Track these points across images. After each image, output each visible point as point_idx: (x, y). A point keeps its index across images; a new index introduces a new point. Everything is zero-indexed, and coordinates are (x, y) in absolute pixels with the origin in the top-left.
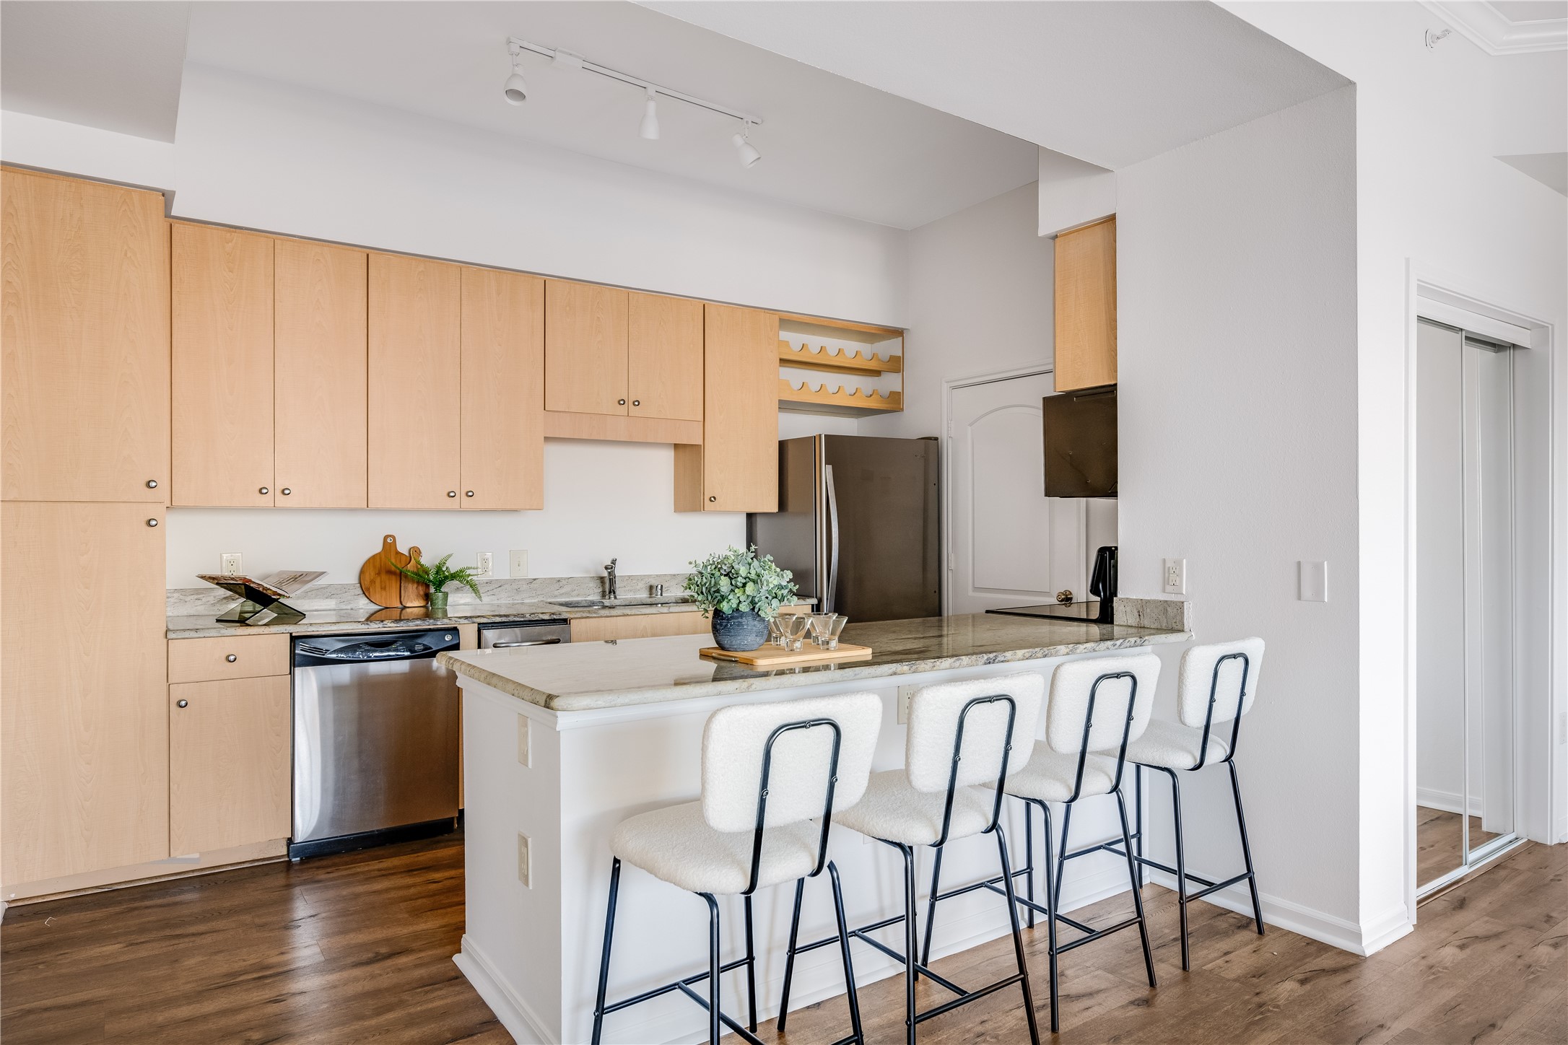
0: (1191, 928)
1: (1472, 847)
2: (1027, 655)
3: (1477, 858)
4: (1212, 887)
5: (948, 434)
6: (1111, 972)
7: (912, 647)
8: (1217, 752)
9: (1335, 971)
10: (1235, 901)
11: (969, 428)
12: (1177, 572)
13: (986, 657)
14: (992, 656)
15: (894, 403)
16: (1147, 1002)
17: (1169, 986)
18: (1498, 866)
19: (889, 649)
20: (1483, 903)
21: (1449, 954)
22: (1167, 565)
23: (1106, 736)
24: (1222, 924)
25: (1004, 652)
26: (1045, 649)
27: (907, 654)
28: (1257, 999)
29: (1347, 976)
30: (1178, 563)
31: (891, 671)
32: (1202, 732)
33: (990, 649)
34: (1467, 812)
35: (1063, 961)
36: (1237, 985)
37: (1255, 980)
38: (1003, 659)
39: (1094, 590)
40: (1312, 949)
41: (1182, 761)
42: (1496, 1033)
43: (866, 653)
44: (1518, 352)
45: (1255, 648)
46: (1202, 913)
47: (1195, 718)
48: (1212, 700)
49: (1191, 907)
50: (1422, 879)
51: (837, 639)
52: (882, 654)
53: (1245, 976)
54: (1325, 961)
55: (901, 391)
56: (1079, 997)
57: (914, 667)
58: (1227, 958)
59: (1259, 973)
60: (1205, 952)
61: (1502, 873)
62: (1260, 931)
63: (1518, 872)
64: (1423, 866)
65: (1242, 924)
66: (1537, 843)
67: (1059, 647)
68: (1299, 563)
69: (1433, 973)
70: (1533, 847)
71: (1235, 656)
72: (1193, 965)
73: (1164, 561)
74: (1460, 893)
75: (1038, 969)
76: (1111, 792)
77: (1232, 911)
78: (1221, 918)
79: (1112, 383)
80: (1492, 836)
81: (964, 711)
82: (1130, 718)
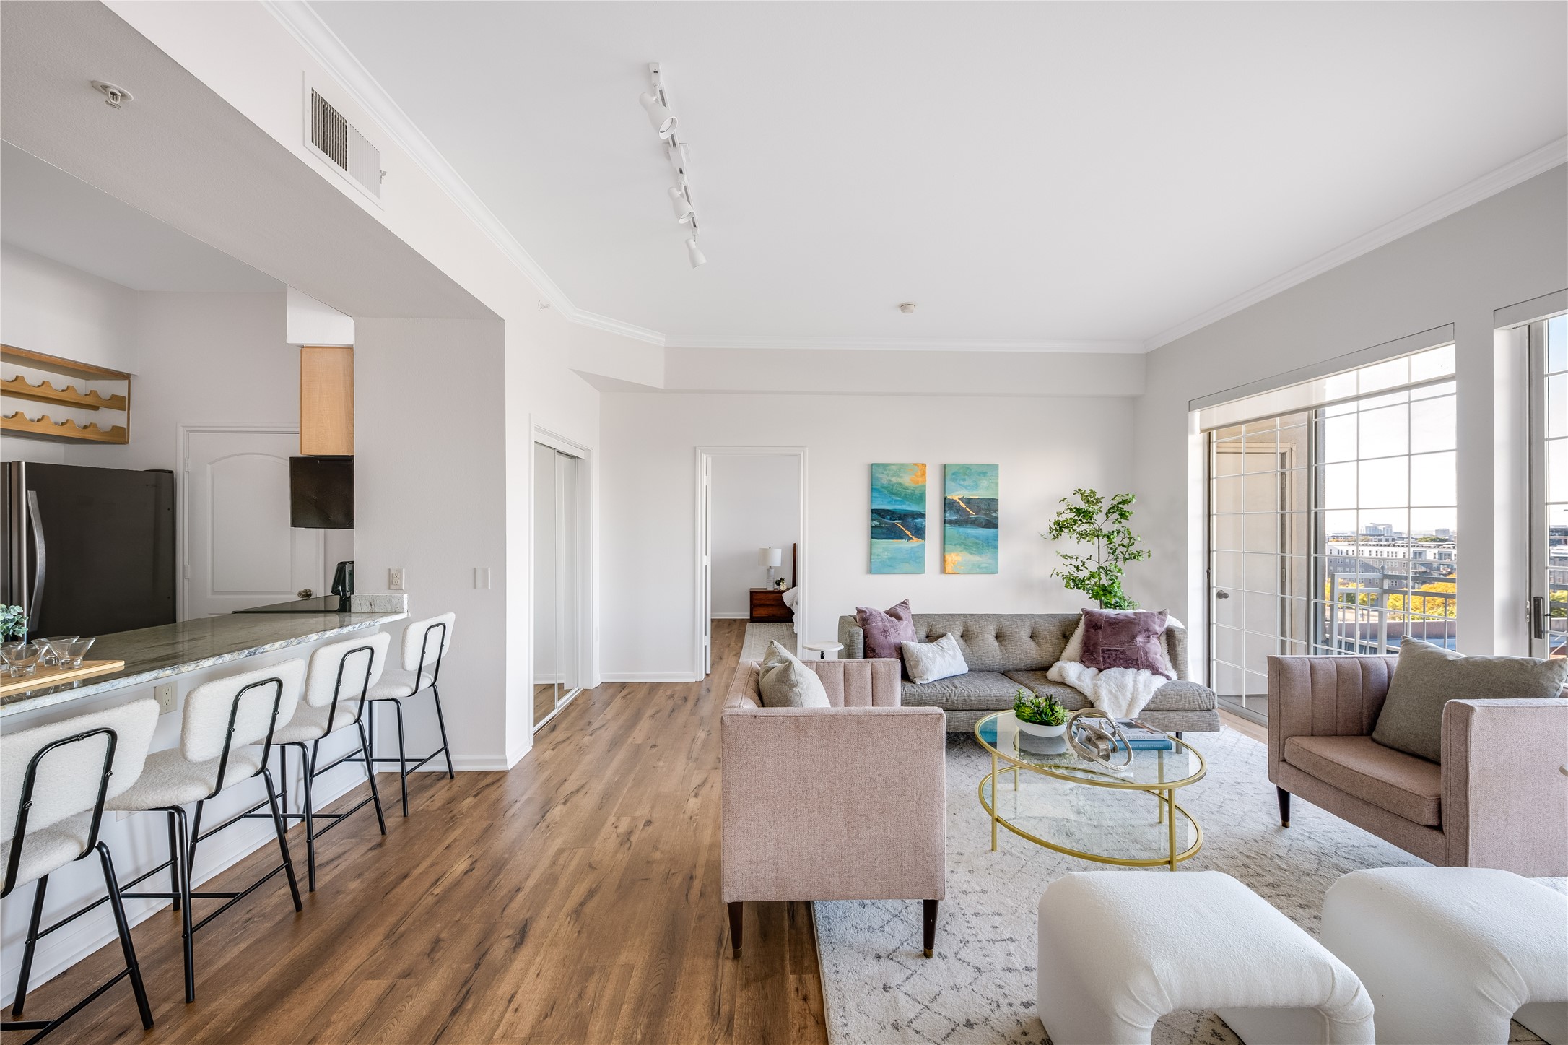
0: (408, 790)
1: (559, 699)
2: (284, 645)
3: (561, 704)
4: (422, 761)
5: (184, 469)
6: (354, 837)
7: (168, 653)
8: (426, 682)
9: (493, 783)
10: (438, 765)
11: (209, 466)
12: (399, 576)
13: (247, 652)
14: (252, 650)
15: (118, 436)
16: (380, 845)
17: (394, 831)
18: (570, 705)
19: (142, 658)
20: (563, 725)
21: (549, 753)
22: (391, 573)
23: (351, 687)
24: (428, 781)
25: (264, 645)
26: (299, 638)
27: (165, 660)
28: (451, 815)
29: (499, 784)
30: (400, 571)
31: (152, 677)
32: (417, 672)
33: (249, 644)
34: (557, 682)
35: (316, 843)
36: (438, 812)
37: (449, 805)
38: (262, 651)
39: (335, 591)
40: (481, 776)
41: (402, 692)
42: (566, 783)
43: (120, 665)
44: (579, 460)
45: (449, 619)
46: (415, 779)
47: (412, 663)
48: (423, 652)
49: (408, 778)
50: (536, 722)
51: (81, 658)
52: (137, 663)
53: (443, 805)
54: (488, 780)
55: (126, 427)
56: (329, 862)
57: (177, 670)
58: (432, 800)
59: (451, 800)
60: (418, 801)
61: (572, 708)
62: (452, 777)
63: (578, 705)
64: (537, 714)
65: (441, 776)
66: (586, 690)
67: (310, 635)
68: (475, 569)
69: (540, 766)
70: (585, 691)
71: (437, 625)
72: (410, 811)
73: (389, 570)
74: (554, 723)
75: (298, 855)
76: (355, 723)
77: (434, 772)
78: (427, 778)
79: (350, 455)
80: (569, 691)
81: (238, 696)
82: (369, 673)
